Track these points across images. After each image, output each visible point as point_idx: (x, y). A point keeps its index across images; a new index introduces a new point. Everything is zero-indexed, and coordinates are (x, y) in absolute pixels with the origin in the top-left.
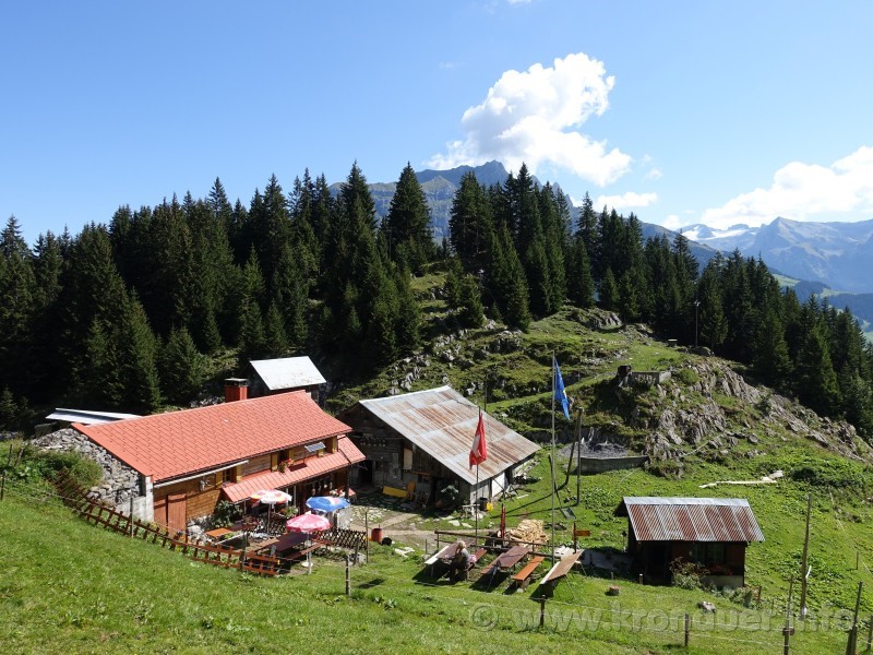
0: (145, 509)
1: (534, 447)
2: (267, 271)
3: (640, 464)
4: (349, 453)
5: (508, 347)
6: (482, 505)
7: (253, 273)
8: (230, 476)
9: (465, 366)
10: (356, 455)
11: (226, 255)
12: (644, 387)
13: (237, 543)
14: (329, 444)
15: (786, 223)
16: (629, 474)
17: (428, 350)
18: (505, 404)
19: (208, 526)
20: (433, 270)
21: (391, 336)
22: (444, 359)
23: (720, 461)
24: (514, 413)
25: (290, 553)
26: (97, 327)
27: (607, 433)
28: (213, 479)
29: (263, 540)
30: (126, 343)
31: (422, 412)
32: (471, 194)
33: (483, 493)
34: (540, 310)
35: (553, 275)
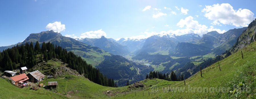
0: (14, 83)
1: (45, 76)
2: (22, 55)
3: (53, 77)
4: (28, 78)
5: (45, 64)
6: (39, 82)
7: (21, 56)
8: (19, 81)
9: (41, 67)
10: (28, 79)
11: (18, 53)
12: (55, 70)
13: (20, 86)
14: (26, 78)
15: (87, 38)
16: (52, 78)
17: (37, 65)
18: (44, 71)
19: (18, 84)
20: (39, 54)
21: (34, 63)
22: (39, 66)
23: (60, 77)
24: (44, 72)
25: (23, 87)
26: (8, 62)
27: (52, 74)
28: (18, 81)
29: (21, 86)
30: (10, 64)
31: (35, 73)
32: (44, 45)
33: (39, 81)
34: (49, 59)
35: (51, 55)
